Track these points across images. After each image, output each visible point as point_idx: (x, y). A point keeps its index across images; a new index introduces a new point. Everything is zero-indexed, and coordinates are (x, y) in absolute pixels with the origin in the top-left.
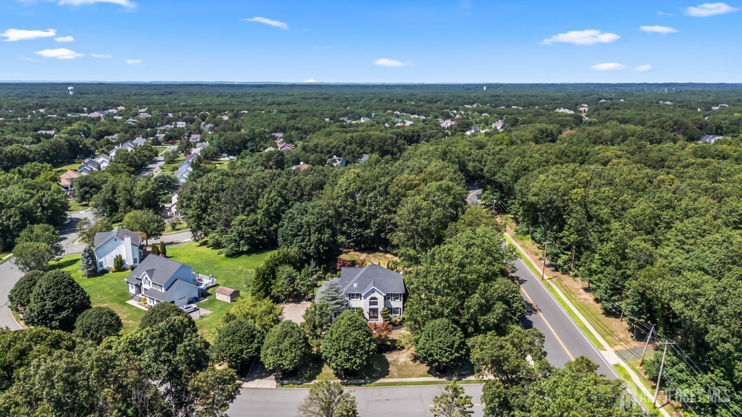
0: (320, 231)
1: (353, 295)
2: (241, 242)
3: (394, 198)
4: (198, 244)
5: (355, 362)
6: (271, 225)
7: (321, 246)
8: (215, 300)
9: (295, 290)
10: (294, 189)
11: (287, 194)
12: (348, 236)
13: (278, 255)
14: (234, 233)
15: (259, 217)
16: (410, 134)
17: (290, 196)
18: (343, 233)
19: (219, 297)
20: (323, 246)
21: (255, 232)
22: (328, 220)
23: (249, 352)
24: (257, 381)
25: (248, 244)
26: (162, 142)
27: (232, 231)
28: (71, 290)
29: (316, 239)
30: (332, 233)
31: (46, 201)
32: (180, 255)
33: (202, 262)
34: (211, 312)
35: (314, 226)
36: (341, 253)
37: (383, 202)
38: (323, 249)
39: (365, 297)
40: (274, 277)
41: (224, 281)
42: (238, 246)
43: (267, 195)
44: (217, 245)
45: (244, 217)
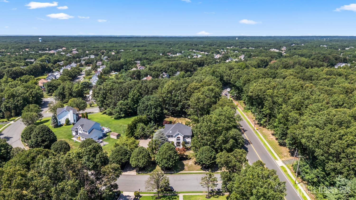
0: (156, 108)
1: (170, 136)
2: (121, 113)
3: (189, 93)
4: (102, 113)
5: (170, 164)
6: (134, 105)
7: (156, 115)
8: (110, 138)
9: (145, 134)
10: (144, 89)
11: (141, 91)
12: (169, 110)
13: (137, 118)
14: (118, 109)
15: (129, 101)
16: (200, 62)
17: (142, 92)
18: (166, 109)
19: (112, 137)
20: (157, 115)
21: (127, 108)
22: (160, 103)
23: (125, 160)
24: (128, 172)
25: (124, 114)
26: (84, 65)
27: (117, 108)
28: (49, 133)
29: (154, 112)
30: (161, 109)
31: (34, 94)
32: (94, 118)
33: (103, 121)
34: (108, 143)
35: (153, 106)
36: (165, 118)
37: (184, 95)
38: (157, 116)
39: (175, 137)
40: (136, 128)
41: (114, 130)
42: (120, 114)
43: (133, 92)
44: (110, 114)
45: (122, 102)
